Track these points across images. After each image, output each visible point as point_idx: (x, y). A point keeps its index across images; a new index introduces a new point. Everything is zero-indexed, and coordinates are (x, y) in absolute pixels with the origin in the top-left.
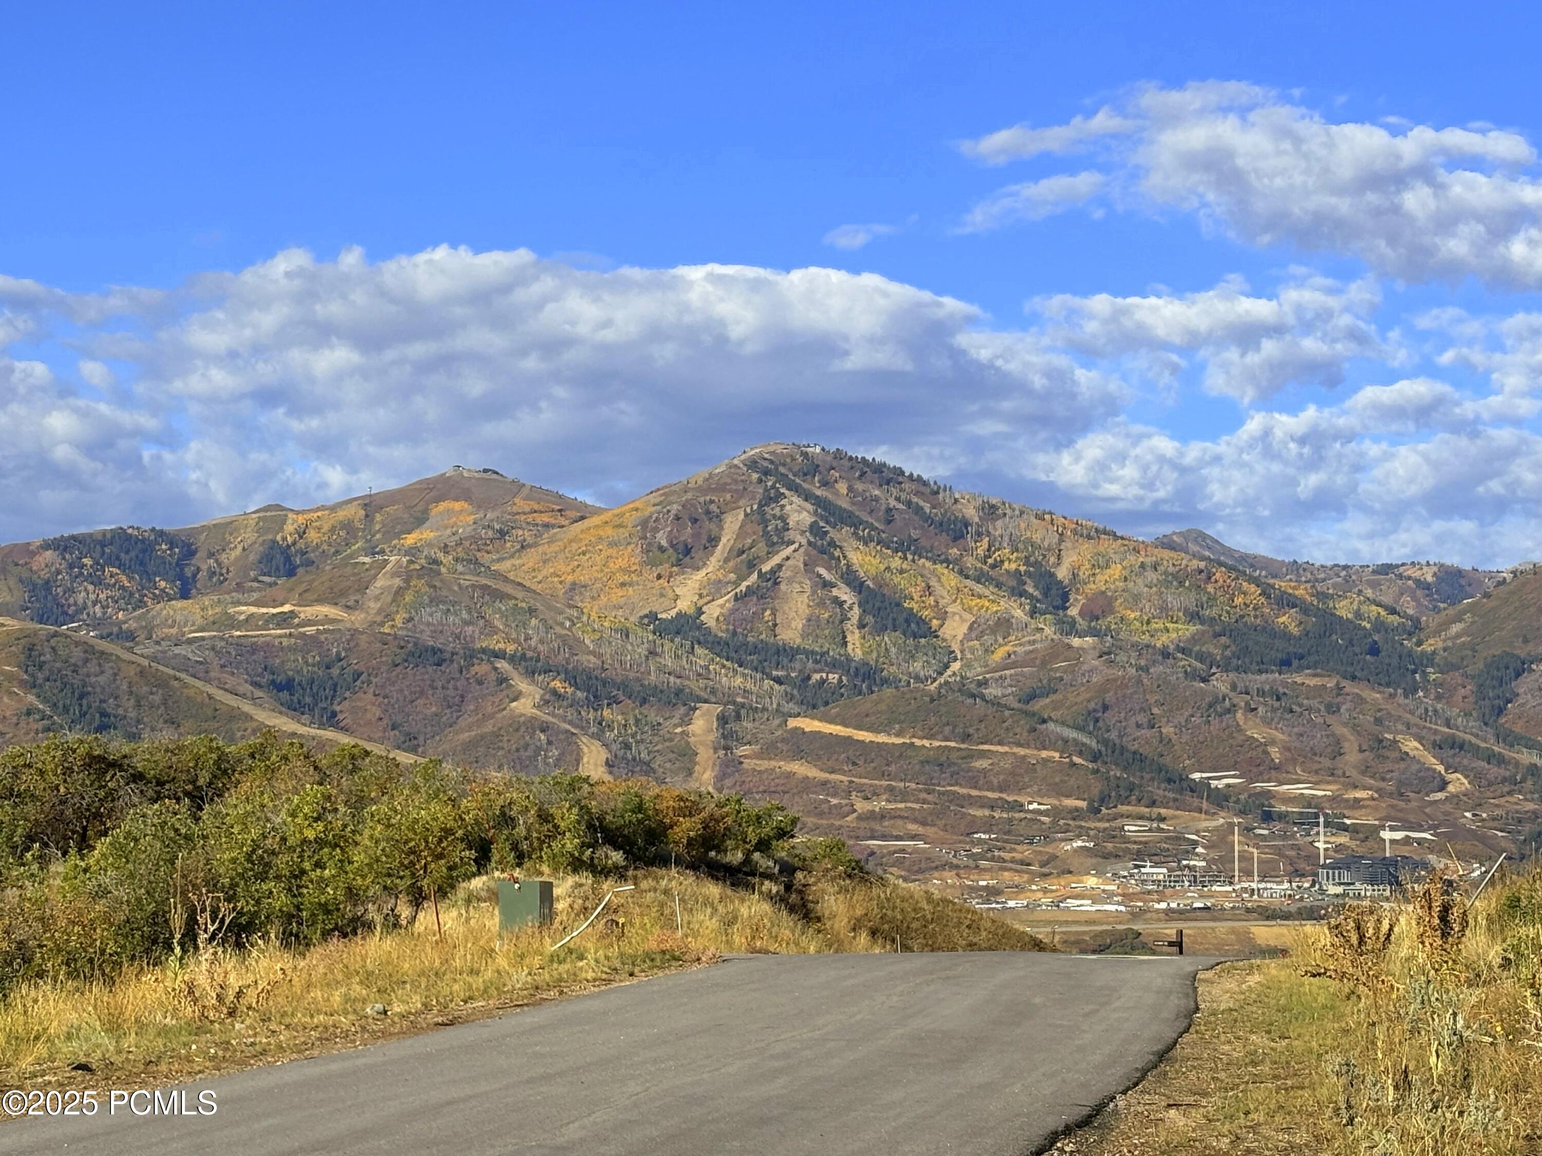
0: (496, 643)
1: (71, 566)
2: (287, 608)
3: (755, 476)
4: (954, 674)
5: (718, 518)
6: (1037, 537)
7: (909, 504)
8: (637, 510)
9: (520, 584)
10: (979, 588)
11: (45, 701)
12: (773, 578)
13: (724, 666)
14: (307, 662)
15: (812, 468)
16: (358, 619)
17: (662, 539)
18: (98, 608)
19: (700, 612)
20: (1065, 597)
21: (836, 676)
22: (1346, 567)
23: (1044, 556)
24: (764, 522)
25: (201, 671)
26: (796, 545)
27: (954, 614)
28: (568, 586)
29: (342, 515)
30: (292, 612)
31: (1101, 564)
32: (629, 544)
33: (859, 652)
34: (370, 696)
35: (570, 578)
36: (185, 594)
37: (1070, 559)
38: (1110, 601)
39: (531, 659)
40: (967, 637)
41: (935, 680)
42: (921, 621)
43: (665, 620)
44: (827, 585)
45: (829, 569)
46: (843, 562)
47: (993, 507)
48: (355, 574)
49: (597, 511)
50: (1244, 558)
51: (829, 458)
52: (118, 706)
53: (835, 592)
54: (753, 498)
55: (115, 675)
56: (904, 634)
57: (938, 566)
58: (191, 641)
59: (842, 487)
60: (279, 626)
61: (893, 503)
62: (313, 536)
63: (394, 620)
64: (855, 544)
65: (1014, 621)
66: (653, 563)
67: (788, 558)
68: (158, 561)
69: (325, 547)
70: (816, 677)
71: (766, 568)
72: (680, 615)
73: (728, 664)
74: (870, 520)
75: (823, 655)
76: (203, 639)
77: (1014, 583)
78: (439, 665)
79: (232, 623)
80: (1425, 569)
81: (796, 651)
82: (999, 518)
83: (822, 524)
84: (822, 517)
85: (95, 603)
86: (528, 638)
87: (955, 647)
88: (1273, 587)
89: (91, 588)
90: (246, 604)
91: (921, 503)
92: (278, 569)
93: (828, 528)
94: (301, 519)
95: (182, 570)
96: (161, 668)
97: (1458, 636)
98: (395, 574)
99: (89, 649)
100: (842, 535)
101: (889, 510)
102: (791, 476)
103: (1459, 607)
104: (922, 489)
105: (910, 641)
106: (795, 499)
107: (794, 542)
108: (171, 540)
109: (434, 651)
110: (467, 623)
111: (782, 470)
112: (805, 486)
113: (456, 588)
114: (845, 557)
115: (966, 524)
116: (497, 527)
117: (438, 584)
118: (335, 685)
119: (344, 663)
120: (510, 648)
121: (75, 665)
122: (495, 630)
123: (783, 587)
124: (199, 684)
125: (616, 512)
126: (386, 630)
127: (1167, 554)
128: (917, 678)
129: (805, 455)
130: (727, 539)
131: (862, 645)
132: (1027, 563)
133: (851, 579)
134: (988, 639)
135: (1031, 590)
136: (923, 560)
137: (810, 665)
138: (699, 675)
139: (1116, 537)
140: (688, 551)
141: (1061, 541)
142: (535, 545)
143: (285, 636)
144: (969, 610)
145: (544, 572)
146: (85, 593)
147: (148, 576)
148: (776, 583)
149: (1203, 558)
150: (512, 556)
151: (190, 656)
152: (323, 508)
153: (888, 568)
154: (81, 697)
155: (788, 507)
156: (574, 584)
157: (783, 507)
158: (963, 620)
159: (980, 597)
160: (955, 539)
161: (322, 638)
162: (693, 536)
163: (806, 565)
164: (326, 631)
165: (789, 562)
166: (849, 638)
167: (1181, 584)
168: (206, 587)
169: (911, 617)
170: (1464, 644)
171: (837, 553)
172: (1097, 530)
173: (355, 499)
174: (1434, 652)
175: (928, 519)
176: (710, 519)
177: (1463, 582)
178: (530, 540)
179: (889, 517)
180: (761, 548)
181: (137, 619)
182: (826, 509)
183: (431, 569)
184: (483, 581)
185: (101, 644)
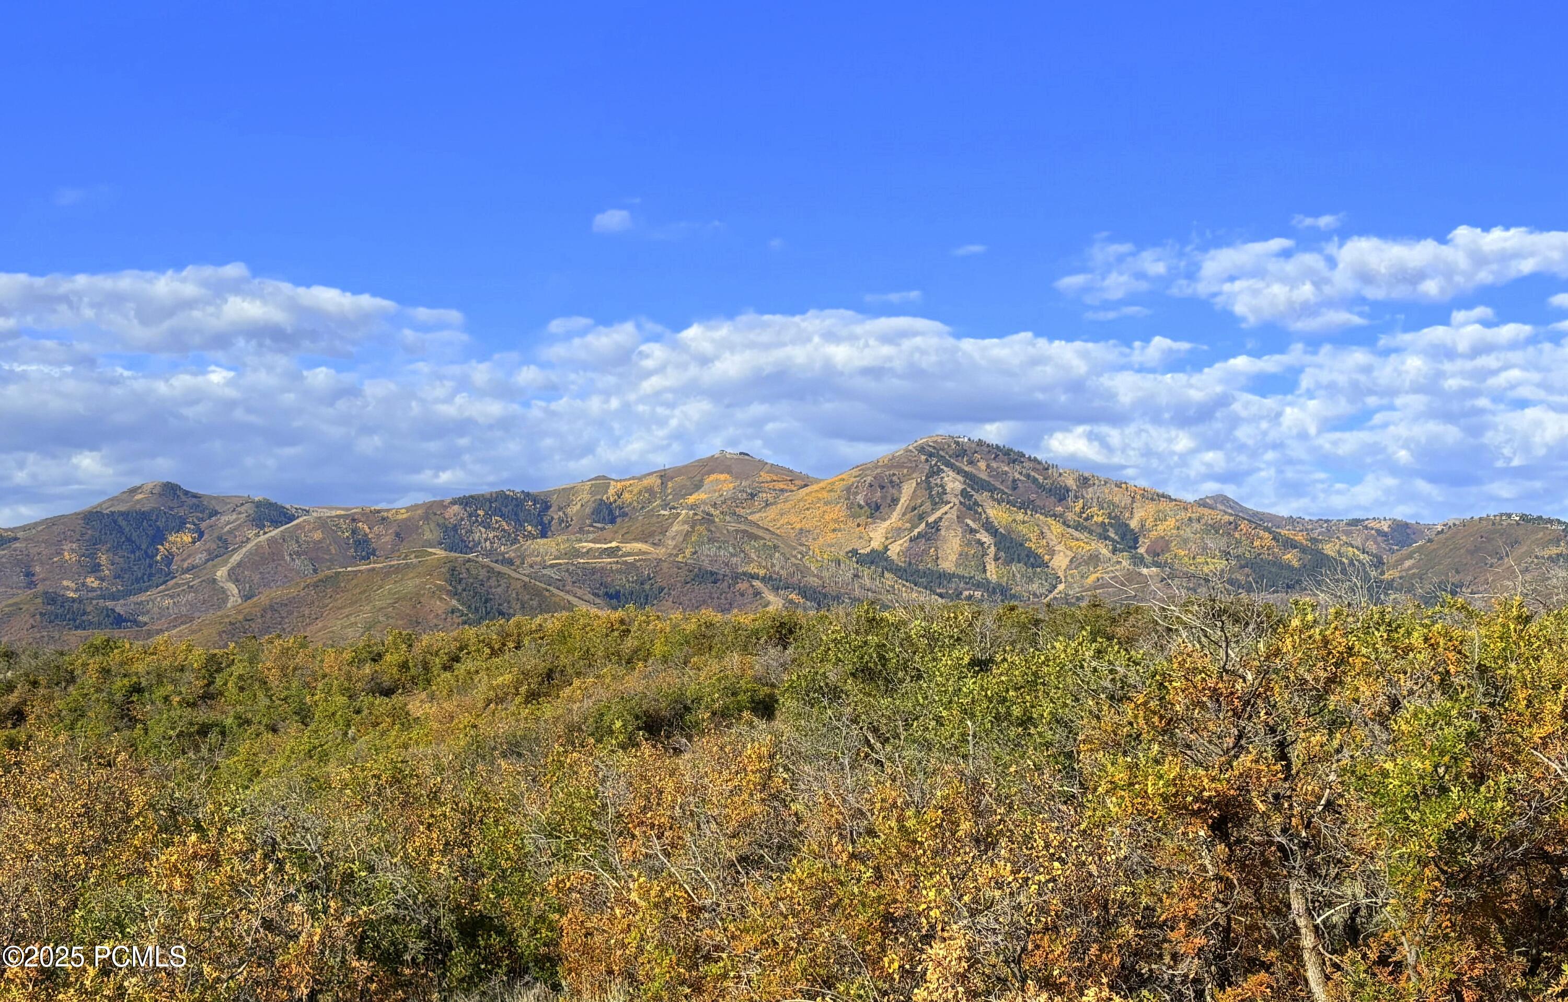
0: (752, 569)
1: (470, 516)
2: (614, 544)
3: (923, 458)
4: (1060, 592)
5: (898, 486)
6: (1116, 500)
7: (1028, 476)
8: (844, 480)
9: (767, 530)
10: (1076, 534)
11: (463, 604)
12: (935, 526)
13: (904, 585)
14: (628, 580)
15: (962, 451)
16: (661, 552)
17: (860, 499)
18: (488, 543)
19: (886, 548)
20: (1136, 540)
21: (980, 593)
22: (1327, 521)
23: (1121, 512)
24: (930, 488)
25: (560, 584)
26: (952, 505)
27: (1060, 551)
28: (797, 531)
29: (646, 482)
30: (617, 547)
31: (1160, 518)
32: (838, 503)
33: (994, 576)
34: (670, 603)
35: (798, 526)
36: (544, 535)
37: (1139, 514)
38: (1167, 543)
39: (776, 580)
40: (1069, 568)
41: (1047, 596)
42: (1037, 556)
43: (864, 554)
44: (972, 531)
45: (974, 521)
46: (984, 516)
47: (1086, 479)
48: (658, 523)
49: (817, 481)
50: (1256, 514)
51: (974, 446)
52: (510, 608)
53: (978, 535)
54: (922, 472)
55: (508, 587)
56: (1025, 565)
57: (1049, 519)
58: (552, 566)
59: (982, 465)
60: (609, 556)
61: (1017, 476)
62: (626, 496)
63: (684, 553)
64: (992, 503)
65: (1101, 556)
66: (854, 516)
67: (946, 513)
68: (526, 513)
69: (635, 504)
70: (966, 593)
71: (931, 519)
72: (873, 551)
73: (908, 584)
74: (1002, 488)
75: (971, 578)
76: (561, 564)
77: (1101, 531)
78: (715, 583)
79: (577, 554)
80: (1383, 522)
81: (953, 574)
82: (1090, 486)
83: (969, 490)
84: (969, 485)
85: (486, 540)
86: (773, 565)
87: (1061, 574)
88: (1280, 533)
89: (483, 530)
90: (586, 541)
91: (1037, 476)
92: (604, 518)
93: (973, 493)
94: (619, 485)
95: (542, 519)
96: (537, 583)
97: (1410, 568)
98: (685, 522)
99: (490, 570)
100: (982, 497)
101: (1014, 481)
102: (947, 457)
103: (1411, 549)
104: (1038, 466)
105: (1030, 570)
106: (951, 473)
107: (950, 502)
108: (535, 499)
109: (712, 573)
110: (732, 555)
111: (941, 453)
112: (957, 464)
113: (725, 532)
114: (985, 512)
115: (1068, 490)
116: (749, 491)
117: (713, 529)
118: (647, 596)
119: (653, 581)
120: (762, 572)
121: (482, 581)
122: (751, 560)
123: (943, 532)
124: (562, 594)
125: (829, 481)
126: (680, 559)
127: (1206, 511)
128: (1035, 595)
129: (957, 443)
130: (904, 500)
131: (997, 572)
132: (1110, 517)
133: (989, 527)
134: (1083, 568)
135: (1113, 535)
136: (1038, 515)
137: (962, 585)
138: (888, 591)
139: (1171, 500)
140: (878, 508)
141: (1133, 502)
142: (775, 503)
143: (614, 563)
144: (1071, 549)
145: (781, 522)
146: (480, 533)
147: (520, 523)
148: (938, 530)
149: (1231, 515)
150: (760, 511)
151: (553, 575)
152: (633, 478)
153: (1015, 520)
154: (486, 601)
155: (946, 479)
156: (801, 529)
157: (943, 478)
158: (1067, 556)
159: (1077, 540)
160: (1060, 500)
161: (638, 564)
162: (882, 498)
163: (958, 517)
164: (640, 560)
165: (946, 516)
166: (988, 567)
167: (1217, 532)
168: (558, 531)
169: (1030, 554)
170: (1414, 574)
171: (980, 510)
172: (1158, 495)
173: (655, 472)
174: (1393, 580)
175: (1041, 486)
176: (893, 487)
177: (1408, 531)
178: (771, 500)
179: (1015, 485)
180: (927, 506)
181: (515, 551)
182: (972, 481)
183: (708, 519)
184: (743, 527)
185: (498, 567)
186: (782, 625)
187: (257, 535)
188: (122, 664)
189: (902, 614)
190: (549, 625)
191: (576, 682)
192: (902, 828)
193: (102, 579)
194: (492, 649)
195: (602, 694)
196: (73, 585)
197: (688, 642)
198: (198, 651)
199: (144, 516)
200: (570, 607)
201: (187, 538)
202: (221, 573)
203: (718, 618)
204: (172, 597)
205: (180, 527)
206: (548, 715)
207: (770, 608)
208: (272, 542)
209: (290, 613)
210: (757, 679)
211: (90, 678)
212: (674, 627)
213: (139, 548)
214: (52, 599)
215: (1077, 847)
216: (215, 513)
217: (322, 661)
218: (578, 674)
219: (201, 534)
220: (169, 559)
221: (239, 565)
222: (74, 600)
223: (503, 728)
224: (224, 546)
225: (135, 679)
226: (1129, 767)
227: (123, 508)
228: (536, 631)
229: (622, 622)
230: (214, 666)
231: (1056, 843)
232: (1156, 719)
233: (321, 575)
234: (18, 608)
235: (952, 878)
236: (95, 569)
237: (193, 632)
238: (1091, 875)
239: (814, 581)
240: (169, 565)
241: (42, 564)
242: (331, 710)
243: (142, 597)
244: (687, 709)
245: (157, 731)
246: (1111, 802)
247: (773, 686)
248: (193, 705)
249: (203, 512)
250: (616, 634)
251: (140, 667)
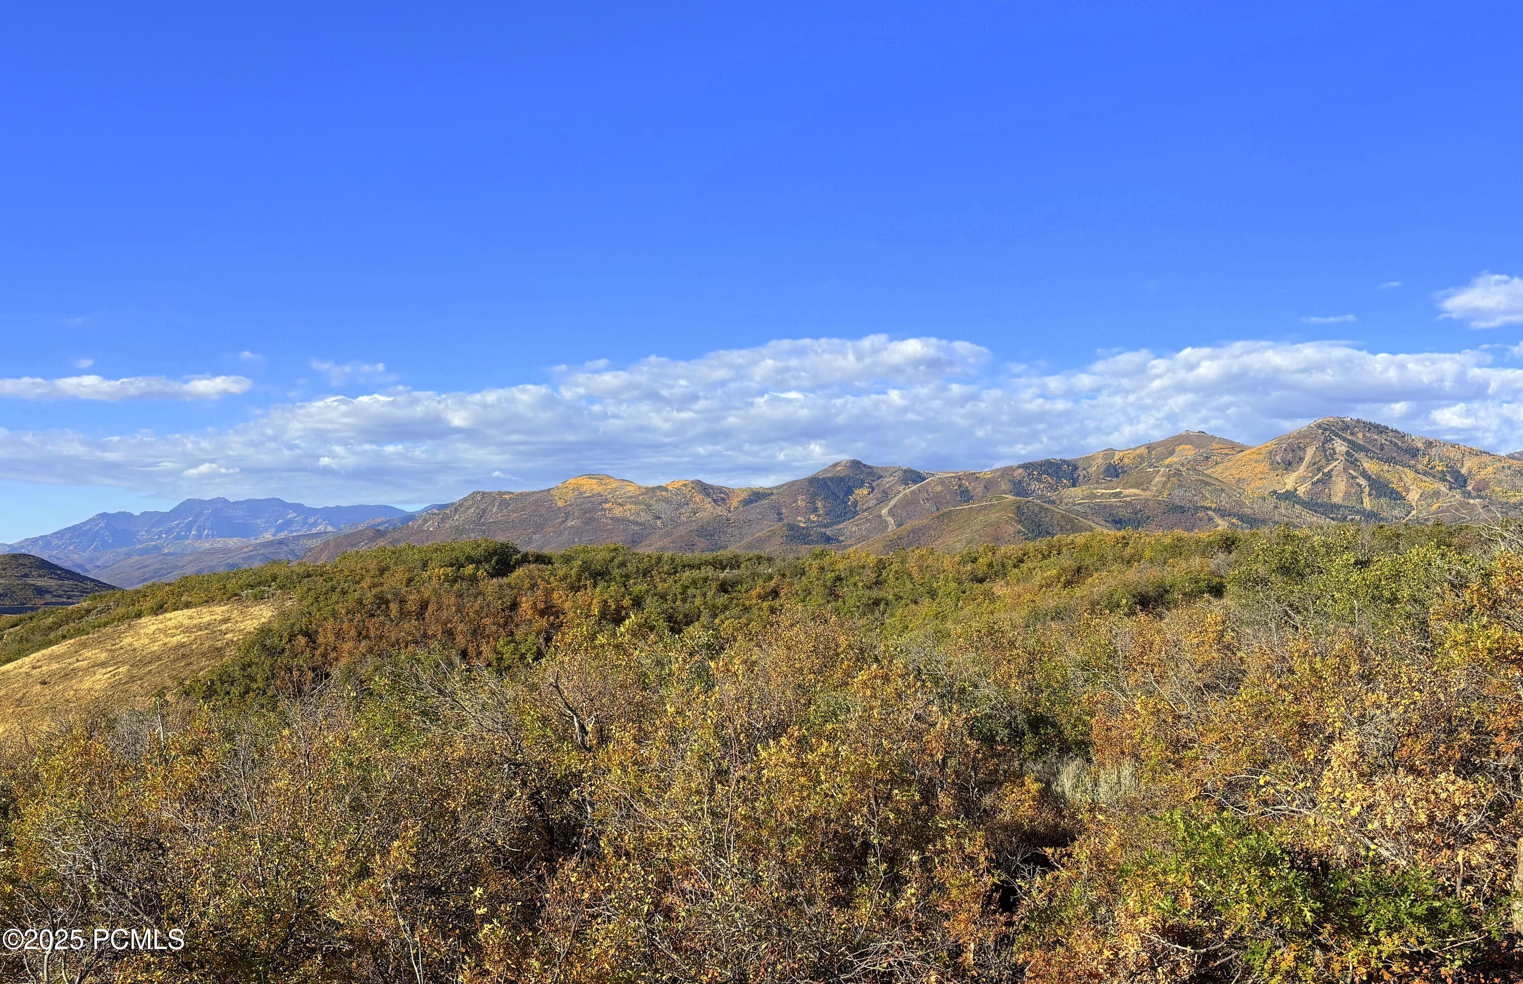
0: (1207, 504)
1: (1029, 475)
2: (1118, 490)
3: (1320, 431)
4: (1413, 516)
5: (1304, 450)
6: (1452, 455)
7: (1391, 442)
8: (1267, 447)
9: (1217, 479)
10: (1424, 478)
11: (1025, 528)
12: (1329, 475)
13: (1308, 513)
14: (1127, 513)
15: (1346, 427)
16: (1148, 494)
17: (1278, 459)
19: (1296, 490)
20: (1465, 481)
21: (1359, 518)
23: (1455, 464)
24: (1325, 451)
25: (1085, 515)
26: (1340, 461)
27: (1413, 490)
28: (1236, 480)
29: (1138, 452)
30: (1120, 492)
31: (1482, 467)
32: (1264, 462)
33: (1369, 507)
34: (1154, 526)
35: (1238, 476)
36: (1074, 485)
37: (1468, 464)
38: (1487, 484)
39: (1223, 511)
40: (1419, 500)
41: (1404, 519)
42: (1397, 493)
43: (1281, 494)
44: (1353, 477)
45: (1354, 471)
46: (1361, 468)
47: (1431, 443)
48: (1146, 477)
49: (1250, 448)
51: (1354, 423)
52: (1054, 530)
53: (1358, 480)
54: (1320, 441)
55: (1052, 518)
56: (1390, 499)
57: (1405, 469)
58: (1079, 504)
59: (1360, 435)
60: (1115, 497)
61: (1383, 441)
62: (1126, 460)
63: (1163, 495)
64: (1367, 460)
65: (1441, 493)
66: (1274, 469)
67: (1336, 466)
68: (1063, 472)
69: (1131, 466)
70: (1350, 518)
71: (1326, 471)
72: (1287, 491)
73: (1310, 512)
74: (1373, 450)
75: (1353, 508)
76: (1085, 504)
77: (1441, 476)
78: (1183, 513)
79: (1095, 496)
81: (1341, 506)
82: (1433, 447)
83: (1351, 451)
84: (1351, 449)
85: (1038, 490)
86: (1221, 501)
87: (1414, 504)
89: (1036, 483)
90: (1101, 489)
91: (1397, 442)
92: (1112, 475)
93: (1354, 453)
94: (1121, 454)
95: (1072, 476)
96: (1070, 515)
99: (1041, 507)
100: (1360, 456)
101: (1382, 445)
102: (1336, 431)
104: (1398, 436)
105: (1393, 502)
106: (1338, 441)
107: (1338, 460)
108: (1068, 463)
109: (1181, 507)
110: (1194, 496)
111: (1332, 428)
112: (1343, 435)
113: (1189, 481)
114: (1362, 466)
115: (1418, 451)
116: (1205, 456)
117: (1181, 480)
118: (1140, 522)
119: (1143, 513)
120: (1214, 506)
121: (1036, 514)
122: (1206, 498)
123: (1334, 479)
124: (1085, 521)
125: (1257, 448)
126: (1160, 499)
127: (1515, 462)
128: (1396, 518)
129: (1342, 422)
130: (1308, 458)
131: (1370, 504)
132: (1447, 466)
133: (1365, 474)
134: (1429, 501)
135: (1449, 479)
136: (1398, 467)
137: (1347, 512)
138: (1297, 517)
139: (1489, 455)
140: (1290, 464)
141: (1463, 457)
142: (1222, 462)
143: (1118, 502)
144: (1420, 488)
145: (1226, 475)
146: (1035, 485)
148: (1331, 477)
150: (1212, 468)
151: (1080, 510)
152: (1130, 449)
153: (1382, 470)
154: (1039, 526)
155: (1335, 445)
156: (1239, 479)
157: (1333, 444)
158: (1418, 493)
159: (1425, 483)
160: (1413, 457)
161: (1134, 502)
162: (1293, 458)
163: (1344, 469)
164: (1135, 500)
165: (1337, 468)
166: (1364, 501)
168: (1082, 483)
169: (1393, 491)
171: (1358, 464)
172: (1480, 452)
173: (1144, 446)
175: (1400, 448)
176: (1300, 451)
178: (1220, 461)
179: (1382, 448)
180: (1324, 462)
181: (1056, 495)
182: (1353, 445)
183: (1178, 473)
184: (1201, 478)
185: (1046, 505)
186: (1227, 539)
187: (905, 489)
188: (831, 564)
189: (1307, 531)
190: (1078, 540)
191: (1096, 575)
192: (1313, 670)
193: (819, 516)
194: (1043, 555)
195: (1114, 583)
196: (803, 520)
197: (1166, 550)
198: (872, 557)
199: (841, 479)
200: (1091, 529)
201: (865, 492)
202: (884, 511)
203: (1186, 534)
204: (857, 526)
205: (861, 486)
206: (1078, 595)
207: (1219, 528)
208: (913, 492)
209: (923, 534)
210: (1212, 573)
211: (814, 573)
212: (1157, 540)
213: (839, 498)
214: (792, 527)
215: (1430, 682)
216: (880, 477)
217: (942, 562)
218: (1097, 570)
219: (873, 489)
220: (855, 504)
221: (894, 507)
222: (804, 528)
223: (1052, 603)
224: (886, 496)
225: (838, 573)
226: (1467, 631)
227: (829, 475)
228: (1070, 544)
229: (1124, 538)
230: (881, 565)
231: (1416, 680)
232: (1485, 600)
233: (941, 512)
234: (773, 533)
235: (1346, 701)
236: (815, 510)
237: (869, 546)
238: (1439, 700)
239: (1248, 511)
240: (855, 507)
241: (786, 508)
242: (948, 591)
243: (841, 526)
244: (1166, 591)
245: (851, 602)
246: (1454, 654)
247: (1222, 577)
248: (870, 588)
249: (874, 476)
250: (1120, 545)
251: (840, 566)
